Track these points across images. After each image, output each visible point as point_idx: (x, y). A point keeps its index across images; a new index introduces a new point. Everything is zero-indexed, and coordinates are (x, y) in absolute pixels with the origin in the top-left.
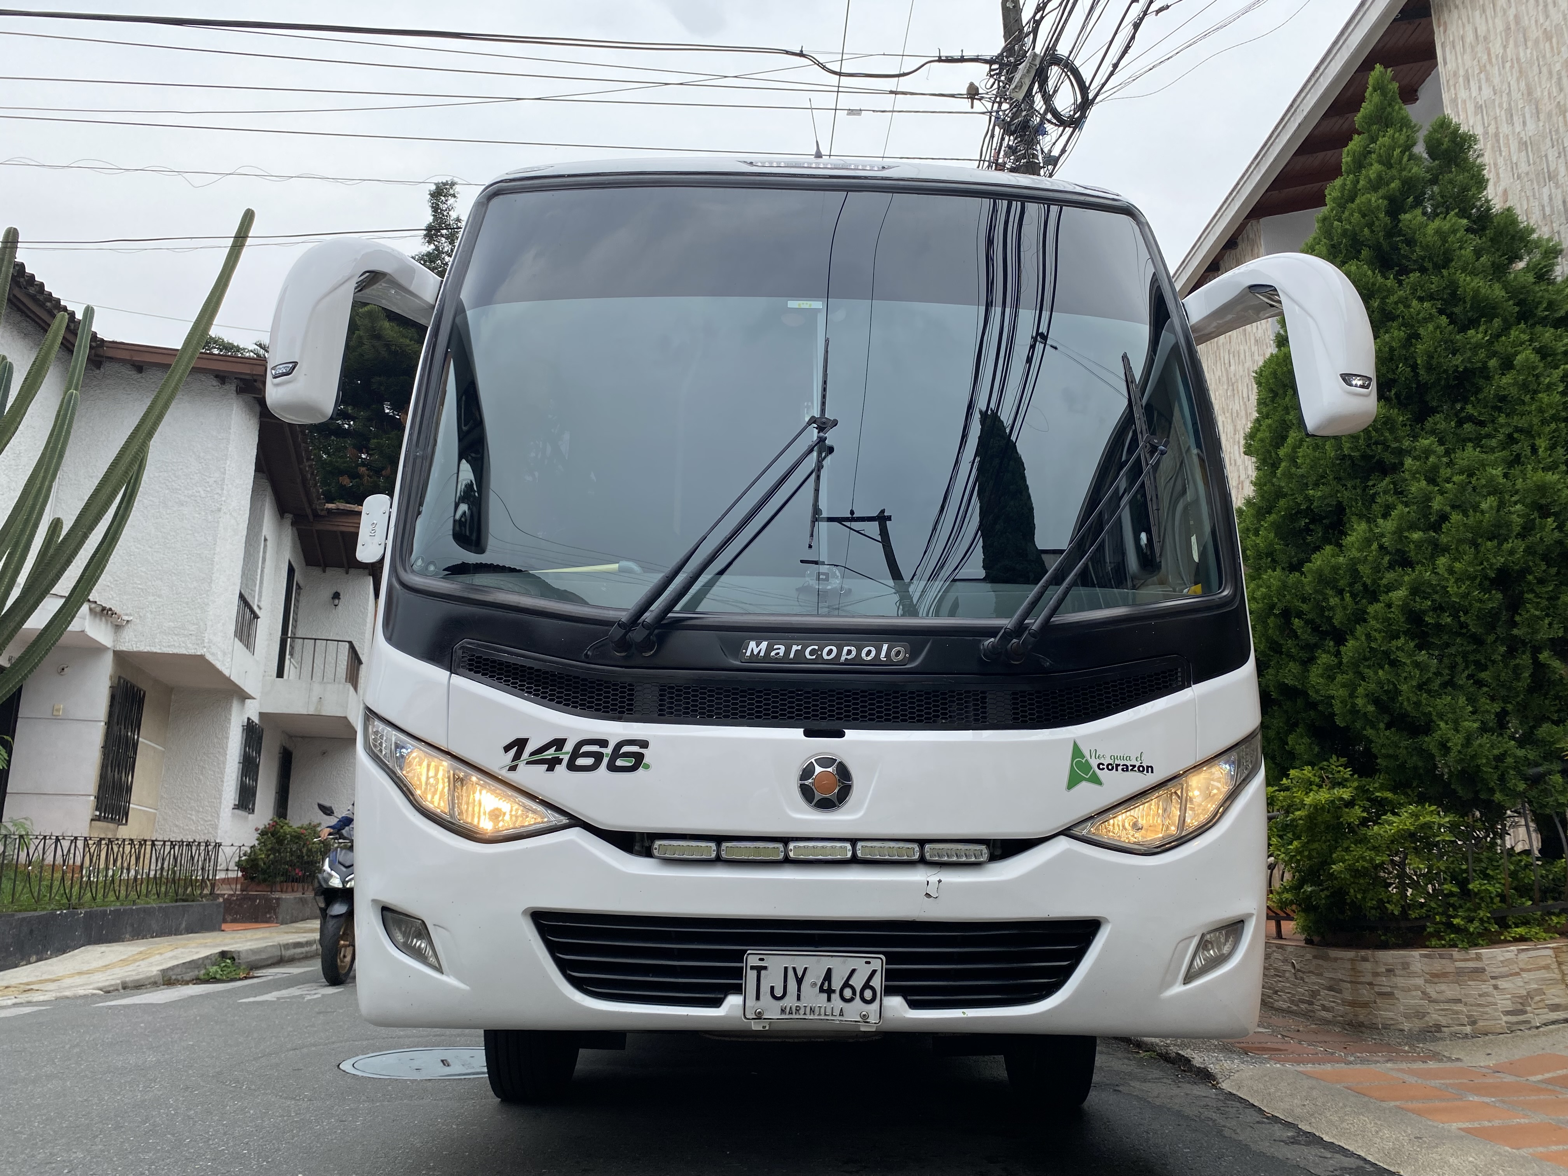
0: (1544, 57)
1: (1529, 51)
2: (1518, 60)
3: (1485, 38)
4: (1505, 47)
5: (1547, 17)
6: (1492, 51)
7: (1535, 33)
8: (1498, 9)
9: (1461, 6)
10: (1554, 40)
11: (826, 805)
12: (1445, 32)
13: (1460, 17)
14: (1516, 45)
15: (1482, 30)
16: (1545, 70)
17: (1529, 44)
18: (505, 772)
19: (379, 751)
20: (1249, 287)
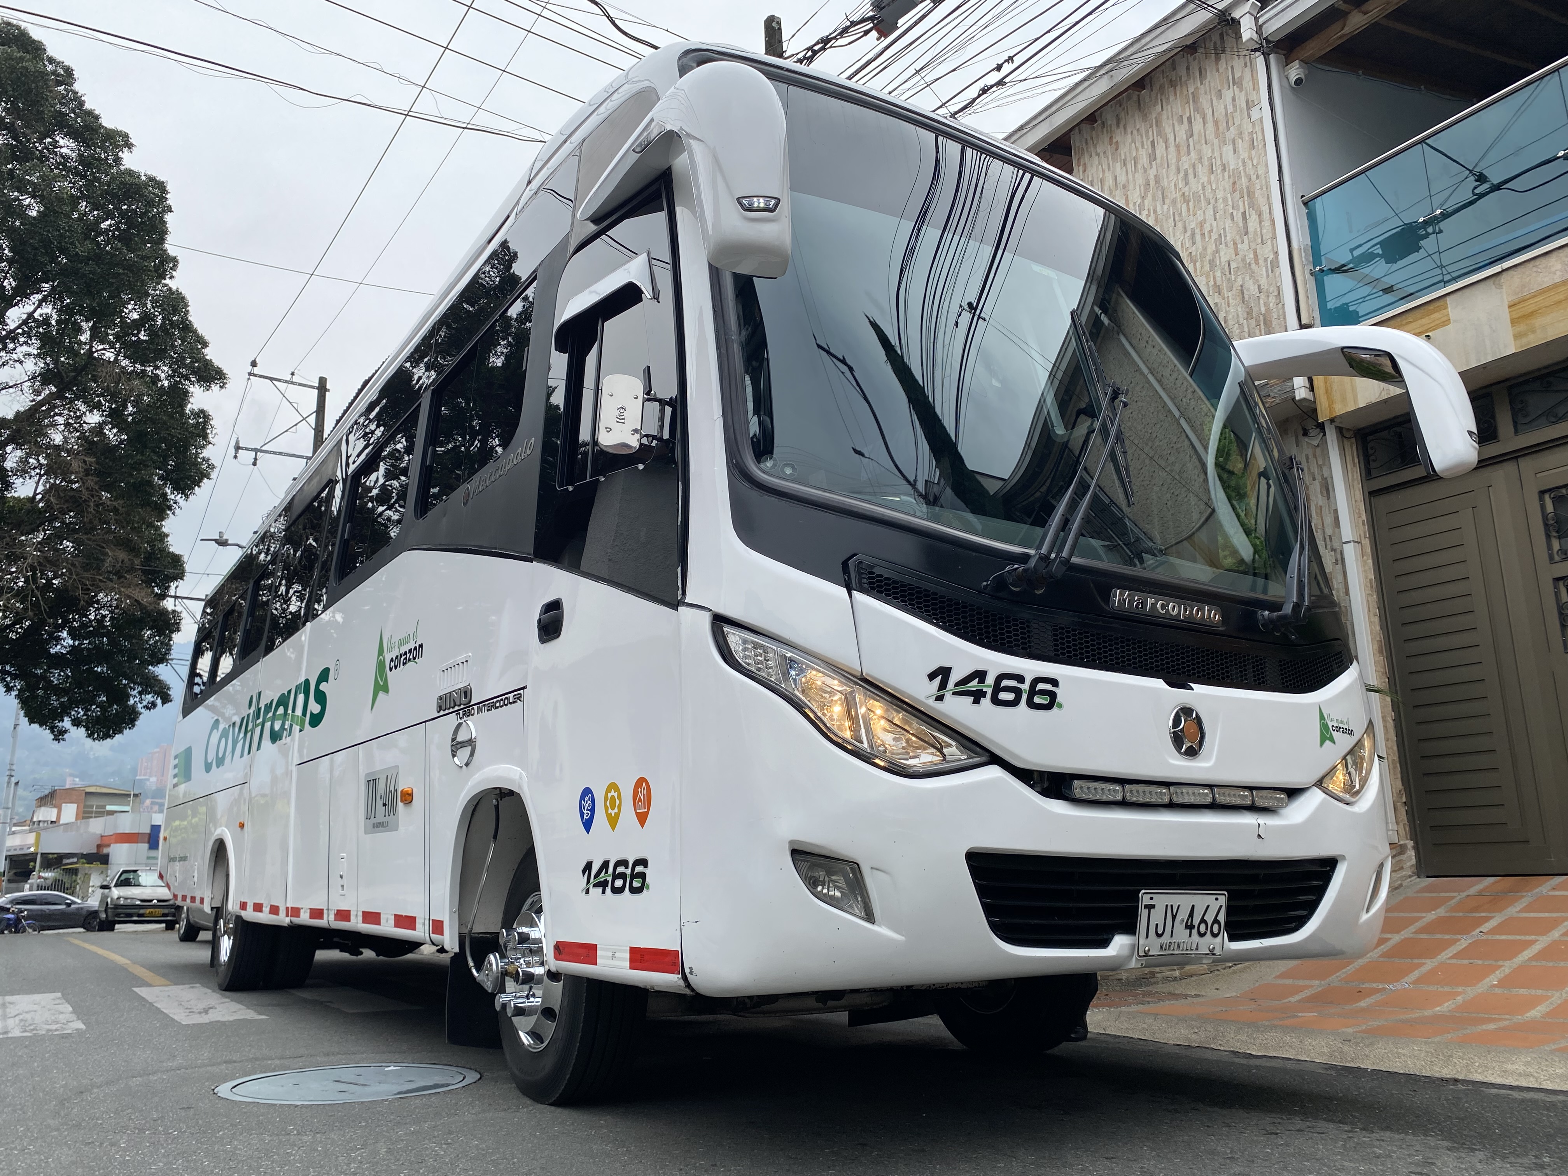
0: (1180, 214)
1: (1166, 207)
2: (1155, 211)
3: (1124, 187)
4: (1143, 198)
5: (1187, 184)
6: (1130, 198)
7: (1172, 194)
8: (1139, 166)
9: (1102, 154)
10: (1191, 204)
11: (1192, 753)
12: (1084, 171)
13: (1100, 163)
14: (1153, 199)
15: (1122, 179)
16: (1180, 225)
17: (1167, 201)
18: (931, 702)
19: (759, 669)
20: (1343, 348)
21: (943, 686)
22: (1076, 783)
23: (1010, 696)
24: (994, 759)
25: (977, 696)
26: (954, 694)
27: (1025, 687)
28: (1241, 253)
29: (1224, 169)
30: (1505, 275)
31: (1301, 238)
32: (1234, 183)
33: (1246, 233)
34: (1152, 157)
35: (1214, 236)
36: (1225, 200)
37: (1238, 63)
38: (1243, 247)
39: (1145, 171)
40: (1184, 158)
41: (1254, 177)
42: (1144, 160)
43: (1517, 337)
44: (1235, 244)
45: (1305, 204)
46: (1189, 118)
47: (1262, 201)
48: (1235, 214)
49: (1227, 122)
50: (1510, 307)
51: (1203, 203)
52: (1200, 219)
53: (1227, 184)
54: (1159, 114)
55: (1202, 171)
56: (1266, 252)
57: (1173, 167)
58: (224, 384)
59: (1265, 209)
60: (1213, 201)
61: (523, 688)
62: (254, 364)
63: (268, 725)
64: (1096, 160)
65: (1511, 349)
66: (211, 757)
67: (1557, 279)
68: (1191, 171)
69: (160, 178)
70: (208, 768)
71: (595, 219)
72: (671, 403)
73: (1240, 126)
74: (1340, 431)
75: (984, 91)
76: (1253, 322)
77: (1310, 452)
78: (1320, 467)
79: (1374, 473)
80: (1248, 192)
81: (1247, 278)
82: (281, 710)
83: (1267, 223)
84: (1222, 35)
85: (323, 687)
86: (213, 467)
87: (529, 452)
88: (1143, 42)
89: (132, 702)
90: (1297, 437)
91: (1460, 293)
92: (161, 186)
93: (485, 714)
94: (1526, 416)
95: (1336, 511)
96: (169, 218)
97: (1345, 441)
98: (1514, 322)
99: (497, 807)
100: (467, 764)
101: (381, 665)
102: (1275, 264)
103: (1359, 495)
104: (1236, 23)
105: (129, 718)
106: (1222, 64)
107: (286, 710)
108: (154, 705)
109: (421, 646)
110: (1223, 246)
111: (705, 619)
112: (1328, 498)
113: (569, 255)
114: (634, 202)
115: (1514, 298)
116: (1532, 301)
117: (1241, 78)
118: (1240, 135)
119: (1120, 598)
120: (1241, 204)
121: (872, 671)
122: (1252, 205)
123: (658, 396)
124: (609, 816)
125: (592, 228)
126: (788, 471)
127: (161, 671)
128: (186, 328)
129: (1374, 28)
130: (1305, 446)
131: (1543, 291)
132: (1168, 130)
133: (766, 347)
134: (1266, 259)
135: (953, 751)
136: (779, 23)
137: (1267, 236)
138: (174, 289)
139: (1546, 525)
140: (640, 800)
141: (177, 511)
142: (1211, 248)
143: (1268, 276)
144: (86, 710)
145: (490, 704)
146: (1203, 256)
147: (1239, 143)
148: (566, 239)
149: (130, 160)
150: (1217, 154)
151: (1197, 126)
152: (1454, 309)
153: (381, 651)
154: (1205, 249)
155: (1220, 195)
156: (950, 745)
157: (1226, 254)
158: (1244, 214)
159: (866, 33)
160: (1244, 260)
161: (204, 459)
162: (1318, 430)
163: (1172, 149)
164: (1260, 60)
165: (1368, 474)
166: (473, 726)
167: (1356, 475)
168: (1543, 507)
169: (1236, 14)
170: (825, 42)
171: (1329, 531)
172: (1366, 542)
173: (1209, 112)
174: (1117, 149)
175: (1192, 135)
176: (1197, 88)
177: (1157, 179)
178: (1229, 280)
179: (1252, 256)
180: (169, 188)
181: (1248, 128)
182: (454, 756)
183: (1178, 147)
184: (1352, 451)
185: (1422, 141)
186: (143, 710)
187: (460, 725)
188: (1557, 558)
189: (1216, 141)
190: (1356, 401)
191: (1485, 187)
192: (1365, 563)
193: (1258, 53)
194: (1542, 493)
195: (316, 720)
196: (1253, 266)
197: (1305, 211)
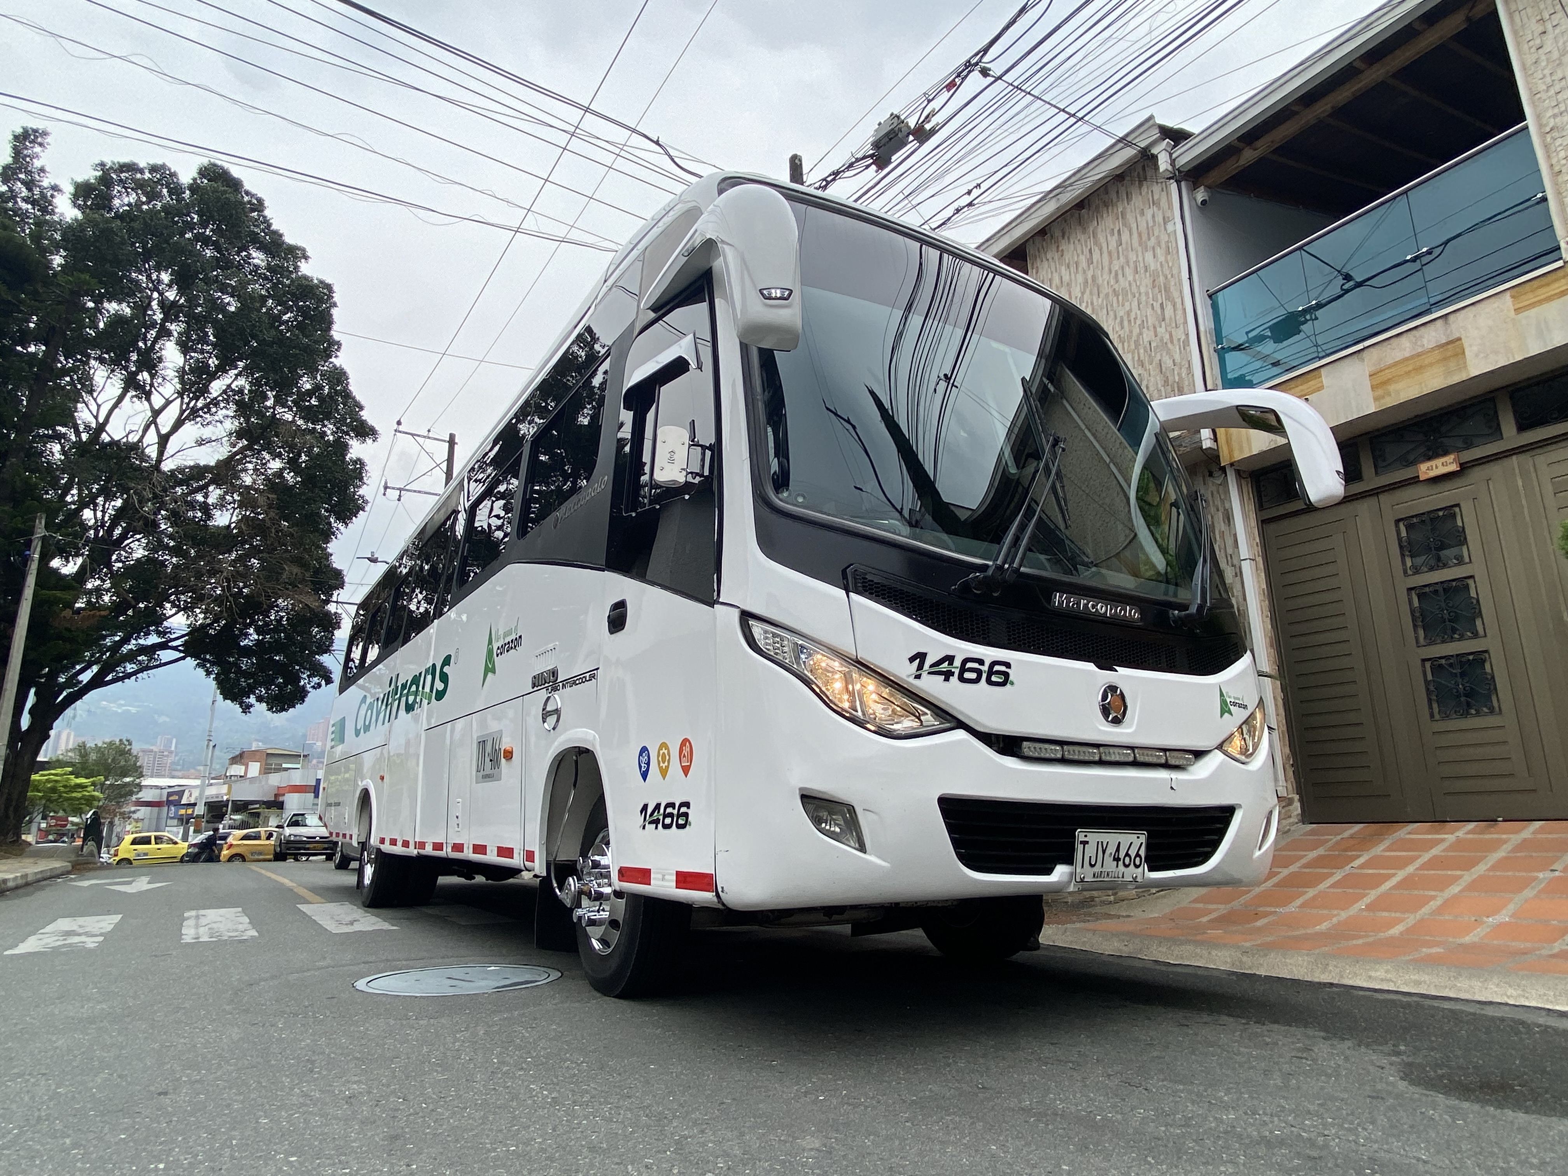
0: (1112, 305)
1: (1100, 300)
2: (1092, 303)
3: (1068, 284)
4: (1083, 293)
5: (1117, 282)
6: (1072, 294)
7: (1105, 290)
8: (1080, 269)
9: (1050, 260)
10: (1120, 298)
11: (1117, 721)
12: (1037, 273)
13: (1049, 267)
14: (1091, 293)
15: (1066, 278)
16: (1111, 313)
17: (1101, 296)
18: (911, 680)
19: (776, 654)
20: (1237, 406)
21: (920, 667)
22: (1025, 744)
23: (973, 676)
24: (961, 725)
25: (948, 675)
26: (929, 673)
27: (985, 668)
28: (1159, 335)
29: (1146, 271)
30: (1366, 351)
31: (1206, 323)
32: (1154, 281)
33: (1164, 320)
34: (1090, 261)
35: (1139, 322)
36: (1147, 294)
37: (1156, 189)
38: (1161, 330)
39: (1084, 272)
40: (1115, 262)
41: (1169, 276)
42: (1083, 264)
43: (1376, 399)
44: (1155, 327)
45: (1210, 296)
46: (1119, 231)
47: (1176, 294)
48: (1155, 304)
49: (1148, 234)
50: (1370, 376)
51: (1130, 296)
52: (1128, 308)
53: (1148, 281)
54: (1096, 228)
55: (1128, 271)
56: (1179, 334)
57: (1106, 269)
58: (376, 438)
59: (1178, 301)
60: (1137, 295)
61: (597, 669)
62: (399, 423)
63: (404, 699)
64: (1045, 264)
65: (1372, 409)
66: (360, 725)
67: (1407, 354)
68: (1120, 272)
69: (328, 281)
70: (357, 733)
71: (654, 309)
72: (710, 447)
73: (1158, 237)
74: (1239, 474)
75: (958, 211)
76: (1169, 388)
77: (1214, 488)
78: (1222, 501)
79: (1266, 505)
80: (1165, 288)
81: (1164, 354)
82: (414, 688)
83: (1179, 312)
84: (1144, 167)
85: (446, 669)
86: (366, 502)
87: (603, 487)
88: (1083, 172)
89: (302, 683)
90: (1204, 477)
91: (1331, 366)
92: (329, 287)
93: (568, 689)
94: (1384, 461)
95: (1235, 535)
96: (334, 312)
97: (1243, 481)
98: (1373, 388)
99: (576, 762)
100: (554, 729)
101: (490, 652)
102: (1186, 343)
103: (1253, 523)
104: (1154, 158)
105: (300, 695)
106: (1144, 189)
107: (417, 688)
108: (319, 685)
109: (520, 637)
110: (1145, 330)
111: (735, 614)
112: (1229, 525)
113: (634, 336)
114: (685, 294)
115: (1373, 369)
116: (1387, 371)
117: (1159, 199)
118: (1159, 243)
119: (1059, 599)
120: (1159, 297)
121: (865, 655)
122: (1168, 298)
123: (700, 443)
124: (660, 768)
125: (652, 315)
126: (800, 500)
127: (325, 659)
128: (347, 395)
129: (1261, 161)
130: (1211, 485)
131: (1396, 364)
132: (1102, 239)
133: (784, 406)
134: (1179, 340)
135: (929, 718)
136: (800, 160)
137: (1180, 320)
138: (338, 365)
139: (1401, 547)
140: (684, 756)
141: (339, 536)
142: (1136, 331)
143: (1180, 352)
144: (267, 689)
145: (573, 682)
146: (1130, 337)
147: (1158, 251)
148: (633, 323)
149: (305, 269)
150: (1140, 259)
151: (1125, 237)
152: (1326, 377)
153: (490, 642)
154: (1131, 332)
155: (1143, 290)
156: (927, 714)
157: (1147, 335)
158: (1162, 304)
159: (868, 167)
160: (1162, 340)
161: (360, 496)
162: (1220, 472)
163: (1105, 255)
164: (1174, 186)
165: (1260, 506)
166: (558, 700)
167: (1251, 507)
168: (1398, 533)
169: (1155, 151)
170: (836, 174)
171: (1230, 551)
172: (1260, 560)
173: (1134, 226)
174: (1062, 256)
175: (1121, 244)
176: (1124, 208)
177: (1094, 278)
178: (1150, 356)
179: (1167, 336)
180: (335, 288)
181: (1164, 238)
182: (544, 722)
183: (1110, 253)
184: (1247, 488)
185: (1300, 248)
186: (310, 690)
187: (549, 698)
188: (1410, 572)
189: (1140, 249)
190: (1250, 449)
191: (1351, 283)
192: (1258, 575)
193: (1172, 181)
194: (1397, 522)
195: (440, 695)
196: (1169, 345)
197: (1209, 302)
